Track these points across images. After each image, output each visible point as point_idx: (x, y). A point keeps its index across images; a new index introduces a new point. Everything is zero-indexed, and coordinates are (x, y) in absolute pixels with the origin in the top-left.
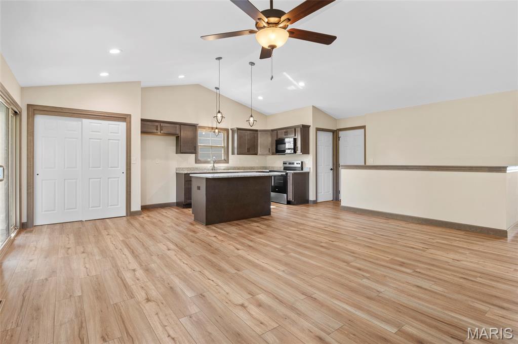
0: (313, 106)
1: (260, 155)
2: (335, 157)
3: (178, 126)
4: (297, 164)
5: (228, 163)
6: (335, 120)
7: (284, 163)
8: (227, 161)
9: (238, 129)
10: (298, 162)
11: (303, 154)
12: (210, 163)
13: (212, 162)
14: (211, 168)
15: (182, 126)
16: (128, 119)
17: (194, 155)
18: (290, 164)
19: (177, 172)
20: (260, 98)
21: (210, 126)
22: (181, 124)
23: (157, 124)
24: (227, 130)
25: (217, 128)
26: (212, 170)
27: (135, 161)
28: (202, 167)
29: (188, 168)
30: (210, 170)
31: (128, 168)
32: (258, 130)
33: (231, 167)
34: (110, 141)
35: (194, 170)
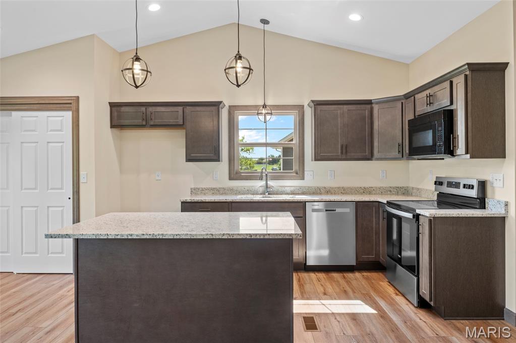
4: (466, 186)
5: (303, 179)
7: (436, 183)
8: (301, 175)
9: (317, 104)
11: (472, 157)
14: (261, 190)
16: (74, 106)
18: (450, 184)
23: (143, 109)
24: (301, 108)
25: (264, 106)
26: (263, 193)
27: (86, 178)
28: (241, 187)
29: (213, 189)
30: (260, 193)
31: (75, 190)
32: (371, 100)
33: (309, 187)
34: (51, 144)
35: (225, 193)
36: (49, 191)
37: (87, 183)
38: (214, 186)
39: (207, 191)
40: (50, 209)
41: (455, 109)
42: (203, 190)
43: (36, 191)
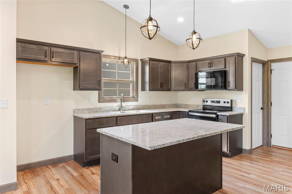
0: (249, 30)
1: (174, 90)
2: (266, 94)
3: (76, 52)
4: (225, 102)
5: (137, 101)
6: (266, 49)
7: (204, 101)
8: (136, 99)
10: (226, 101)
11: (237, 90)
12: (117, 102)
13: (119, 100)
14: (117, 108)
15: (81, 52)
17: (97, 92)
18: (213, 102)
19: (76, 115)
20: (181, 20)
21: (117, 55)
22: (80, 50)
23: (46, 48)
24: (136, 61)
25: (126, 58)
26: (120, 110)
28: (106, 107)
29: (89, 109)
30: (117, 110)
32: (171, 61)
33: (140, 105)
35: (97, 112)
38: (89, 107)
39: (85, 110)
41: (228, 71)
42: (82, 110)
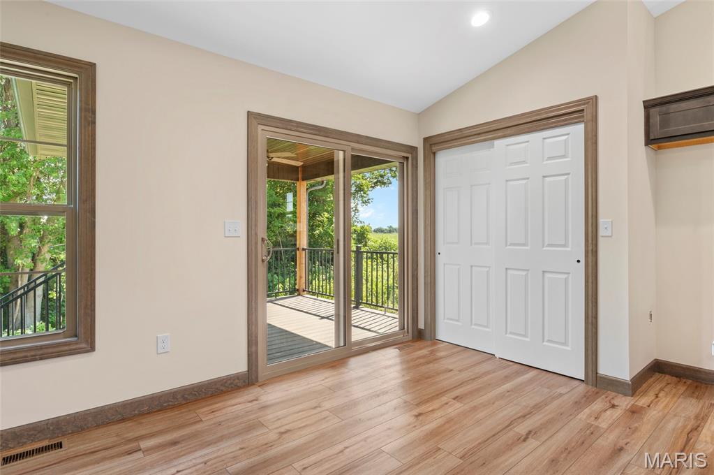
16: (589, 113)
27: (609, 229)
31: (590, 248)
34: (547, 179)
36: (544, 249)
37: (611, 236)
40: (547, 275)
43: (526, 248)
